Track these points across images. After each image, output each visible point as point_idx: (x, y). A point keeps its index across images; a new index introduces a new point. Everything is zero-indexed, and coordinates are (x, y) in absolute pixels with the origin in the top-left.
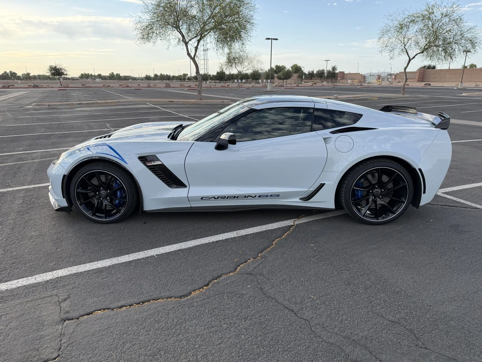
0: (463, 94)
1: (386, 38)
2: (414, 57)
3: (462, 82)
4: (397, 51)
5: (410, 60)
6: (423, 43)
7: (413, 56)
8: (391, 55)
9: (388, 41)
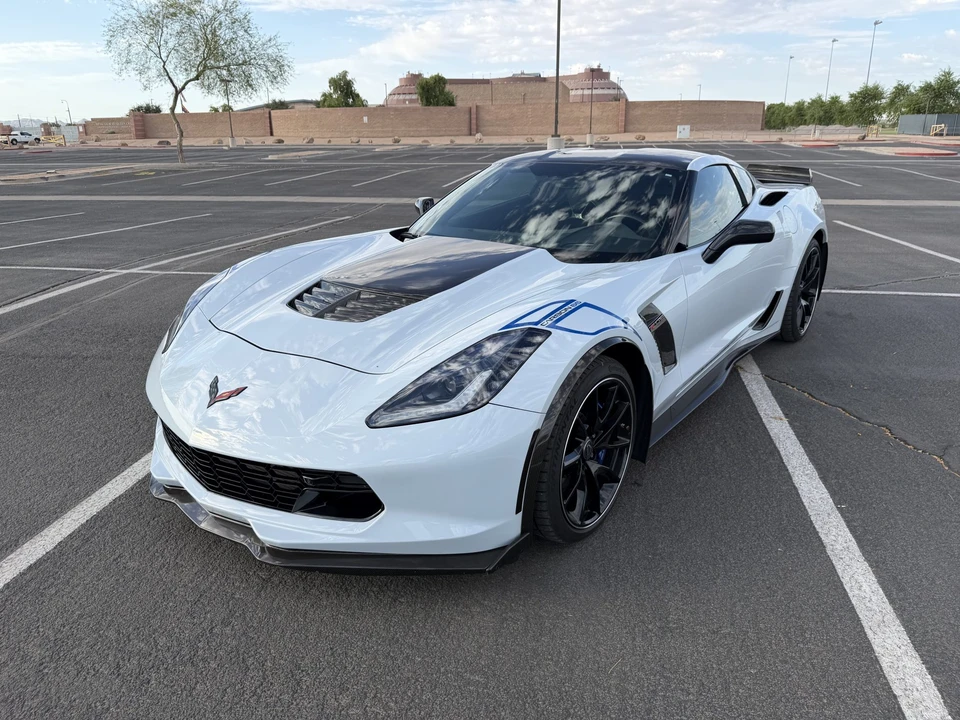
0: (270, 158)
1: (122, 43)
2: (183, 88)
3: (232, 137)
4: (153, 73)
5: (178, 92)
6: (196, 58)
7: (182, 84)
8: (143, 80)
9: (129, 51)
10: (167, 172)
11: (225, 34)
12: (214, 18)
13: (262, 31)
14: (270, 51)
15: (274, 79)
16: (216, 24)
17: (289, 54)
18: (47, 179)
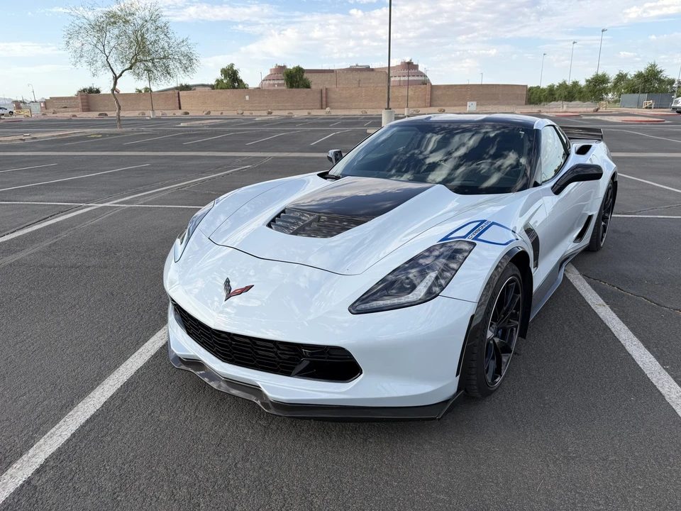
0: (182, 125)
1: (77, 43)
2: (121, 75)
3: (152, 110)
4: (99, 64)
5: (116, 79)
6: (130, 54)
7: (120, 72)
8: (92, 70)
9: (82, 49)
10: (111, 135)
11: (150, 37)
12: (143, 26)
13: (177, 35)
14: (183, 49)
15: (186, 69)
16: (144, 30)
17: (196, 51)
18: (24, 140)
